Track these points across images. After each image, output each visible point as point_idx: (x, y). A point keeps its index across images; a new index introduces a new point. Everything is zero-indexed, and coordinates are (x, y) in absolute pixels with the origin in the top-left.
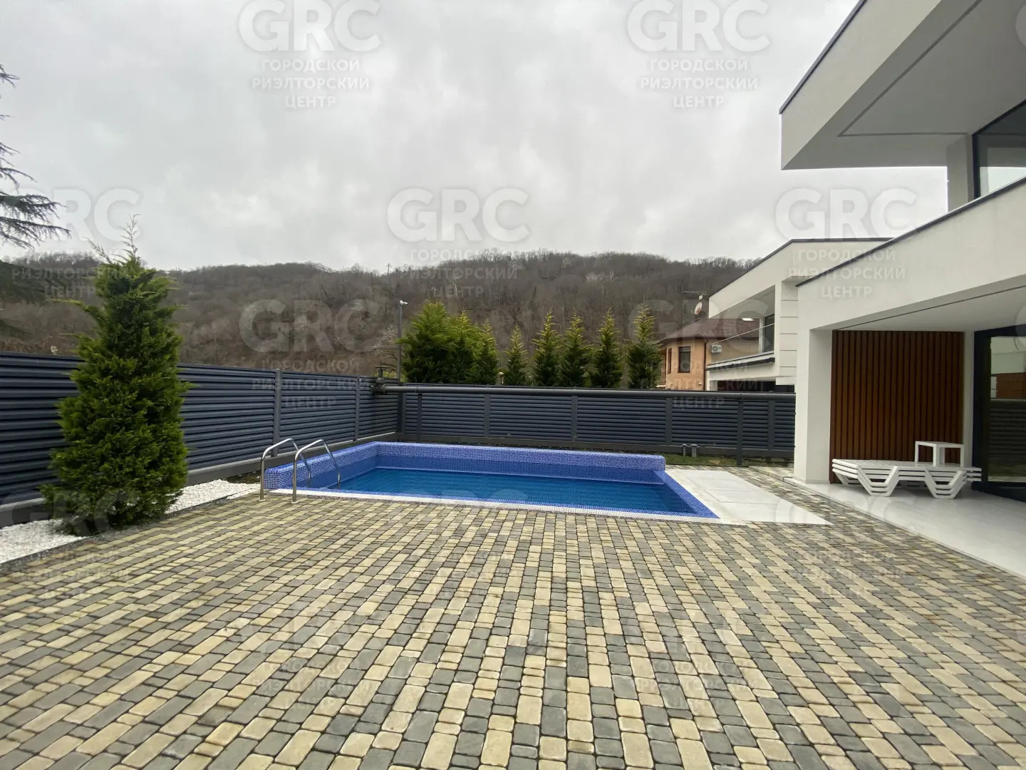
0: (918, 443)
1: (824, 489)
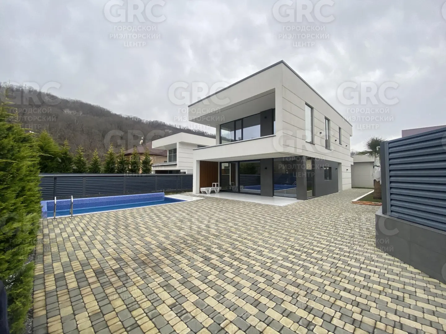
0: (212, 183)
1: (199, 194)
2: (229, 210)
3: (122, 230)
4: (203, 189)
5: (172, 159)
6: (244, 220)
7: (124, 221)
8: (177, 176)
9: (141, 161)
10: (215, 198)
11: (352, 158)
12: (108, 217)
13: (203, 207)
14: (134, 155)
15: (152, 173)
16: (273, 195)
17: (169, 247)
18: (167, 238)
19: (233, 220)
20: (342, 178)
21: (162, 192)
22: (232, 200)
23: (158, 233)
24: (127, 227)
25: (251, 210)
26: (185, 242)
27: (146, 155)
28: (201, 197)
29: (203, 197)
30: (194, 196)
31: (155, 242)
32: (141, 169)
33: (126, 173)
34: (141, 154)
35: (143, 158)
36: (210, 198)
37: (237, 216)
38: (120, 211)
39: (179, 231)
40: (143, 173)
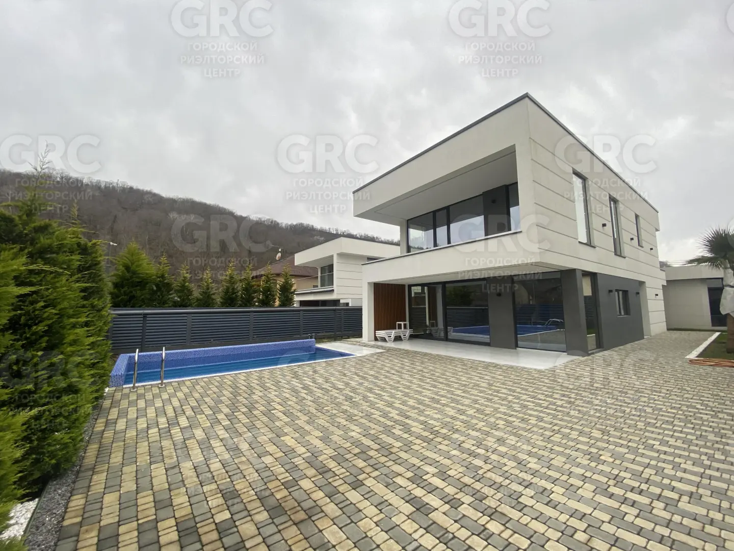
0: (397, 323)
1: (373, 343)
2: (438, 377)
3: (242, 417)
4: (381, 333)
5: (326, 282)
6: (476, 402)
7: (246, 396)
8: (334, 310)
9: (278, 286)
10: (403, 350)
11: (664, 273)
12: (220, 386)
13: (386, 369)
14: (267, 276)
15: (295, 305)
16: (517, 346)
17: (332, 464)
18: (325, 439)
19: (453, 401)
20: (648, 312)
21: (311, 338)
22: (438, 355)
23: (307, 427)
24: (251, 408)
25: (483, 378)
26: (363, 453)
27: (286, 276)
28: (378, 347)
29: (382, 347)
30: (365, 346)
31: (303, 450)
32: (277, 299)
33: (254, 306)
34: (278, 275)
35: (280, 281)
36: (396, 350)
37: (459, 392)
38: (241, 374)
39: (348, 423)
40: (280, 306)
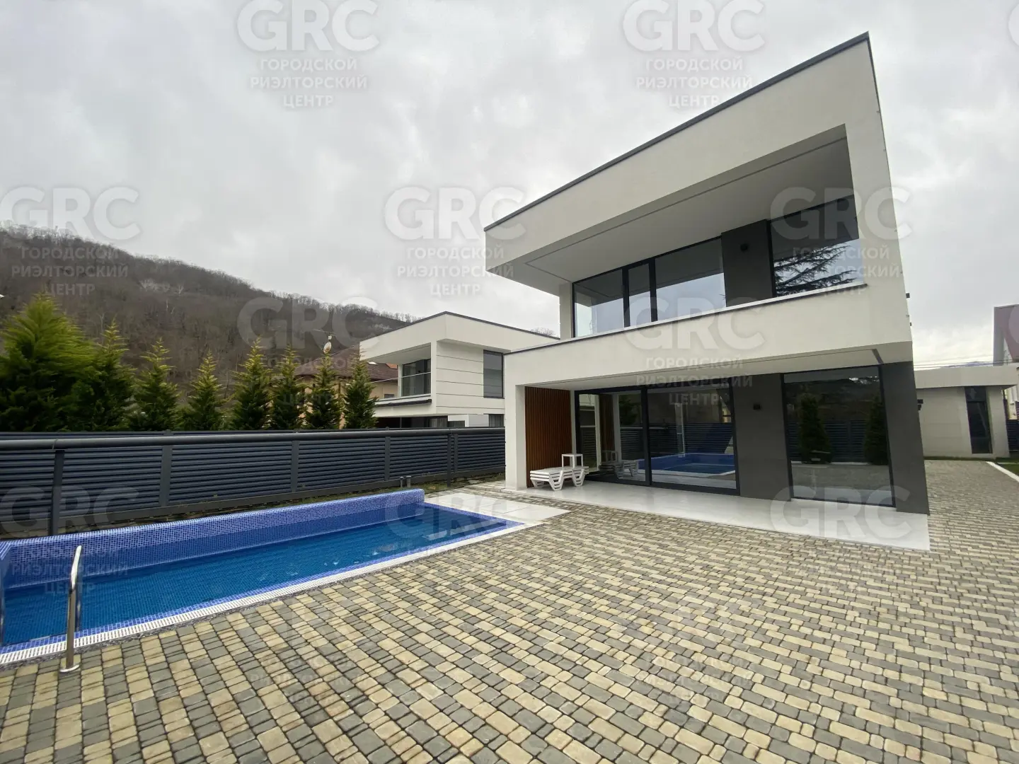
0: (563, 455)
1: (526, 492)
4: (538, 475)
5: (415, 389)
14: (325, 374)
30: (512, 499)
32: (343, 415)
33: (299, 427)
36: (562, 503)
40: (348, 427)
